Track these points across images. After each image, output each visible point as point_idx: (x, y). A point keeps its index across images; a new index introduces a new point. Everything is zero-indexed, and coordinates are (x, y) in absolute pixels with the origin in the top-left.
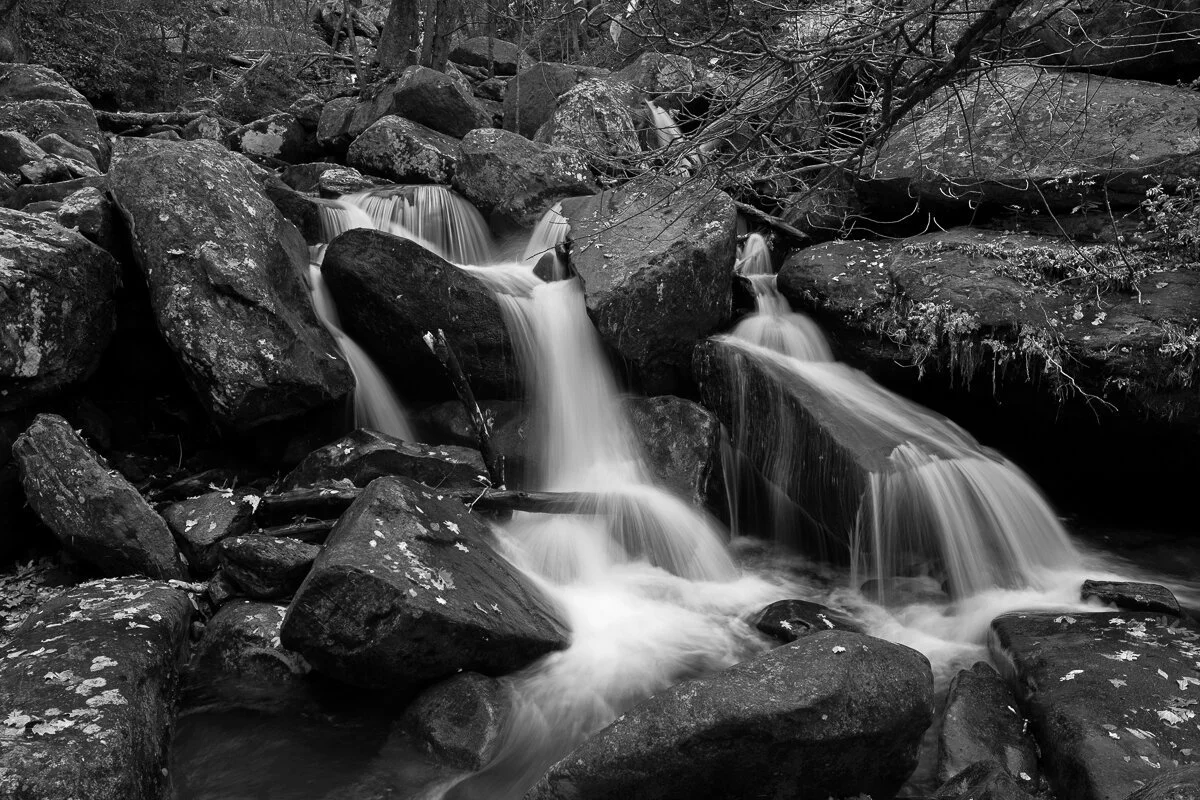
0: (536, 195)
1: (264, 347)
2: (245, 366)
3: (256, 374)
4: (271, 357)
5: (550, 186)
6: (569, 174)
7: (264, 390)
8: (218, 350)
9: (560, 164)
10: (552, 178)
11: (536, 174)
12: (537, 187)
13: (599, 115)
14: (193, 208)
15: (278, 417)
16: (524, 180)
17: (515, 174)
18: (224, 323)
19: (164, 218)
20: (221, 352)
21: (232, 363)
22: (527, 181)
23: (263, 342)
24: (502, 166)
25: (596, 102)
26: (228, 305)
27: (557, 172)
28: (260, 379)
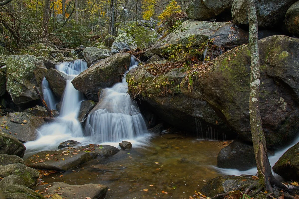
0: (96, 60)
1: (19, 90)
2: (15, 93)
3: (17, 95)
4: (20, 92)
5: (99, 57)
6: (105, 55)
7: (18, 97)
8: (10, 90)
9: (104, 53)
10: (100, 56)
11: (96, 55)
12: (96, 58)
13: (121, 41)
14: (15, 66)
15: (23, 103)
16: (93, 57)
17: (91, 56)
18: (14, 86)
19: (10, 68)
20: (11, 90)
21: (12, 92)
22: (94, 57)
23: (19, 89)
24: (89, 54)
25: (121, 38)
26: (16, 83)
27: (102, 54)
28: (18, 95)
